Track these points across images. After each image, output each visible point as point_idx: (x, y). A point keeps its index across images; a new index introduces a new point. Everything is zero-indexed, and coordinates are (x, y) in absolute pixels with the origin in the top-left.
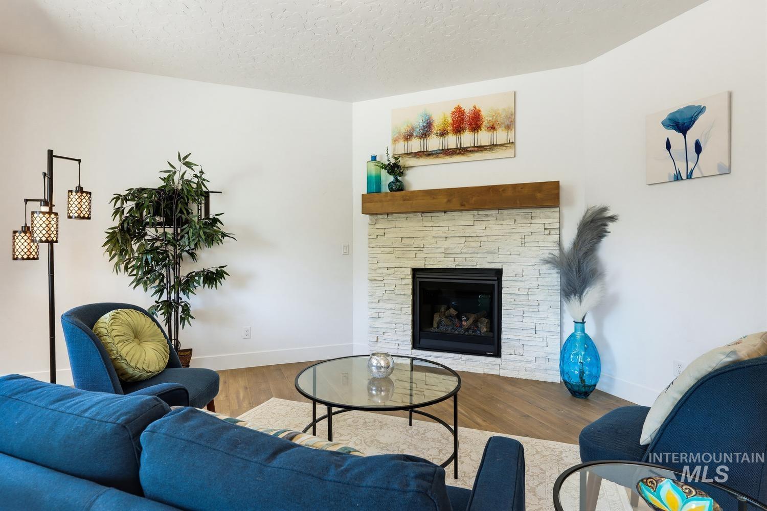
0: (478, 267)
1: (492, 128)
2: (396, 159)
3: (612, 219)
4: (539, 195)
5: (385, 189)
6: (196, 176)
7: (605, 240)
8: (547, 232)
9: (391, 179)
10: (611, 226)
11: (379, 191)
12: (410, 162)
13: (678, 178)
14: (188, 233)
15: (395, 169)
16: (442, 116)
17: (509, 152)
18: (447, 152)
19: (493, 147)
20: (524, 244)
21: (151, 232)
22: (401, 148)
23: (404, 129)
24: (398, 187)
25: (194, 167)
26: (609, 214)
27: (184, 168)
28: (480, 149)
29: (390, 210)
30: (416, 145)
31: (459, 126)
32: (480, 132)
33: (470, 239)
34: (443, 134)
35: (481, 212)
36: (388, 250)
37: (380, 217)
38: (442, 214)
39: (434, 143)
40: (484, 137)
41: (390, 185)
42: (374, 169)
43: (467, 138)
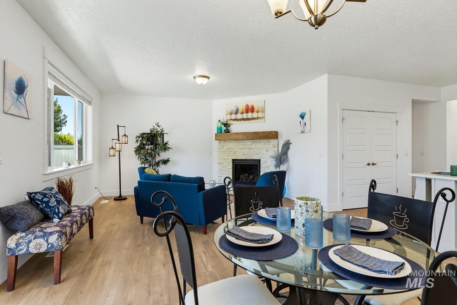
0: (253, 159)
1: (258, 112)
2: (227, 121)
3: (291, 143)
4: (270, 135)
5: (223, 131)
6: (161, 130)
7: (289, 150)
8: (274, 147)
9: (225, 128)
10: (291, 146)
11: (221, 133)
12: (232, 122)
13: (302, 133)
14: (158, 148)
15: (226, 125)
16: (242, 107)
17: (263, 120)
18: (243, 119)
19: (258, 118)
20: (267, 151)
21: (147, 147)
22: (229, 117)
23: (230, 111)
24: (227, 131)
25: (160, 127)
26: (290, 142)
27: (157, 127)
28: (254, 119)
29: (225, 139)
30: (234, 117)
31: (247, 111)
32: (254, 113)
33: (251, 149)
34: (242, 113)
35: (254, 140)
36: (224, 153)
37: (222, 141)
38: (242, 141)
39: (239, 116)
40: (255, 115)
41: (225, 130)
42: (219, 125)
43: (250, 115)
